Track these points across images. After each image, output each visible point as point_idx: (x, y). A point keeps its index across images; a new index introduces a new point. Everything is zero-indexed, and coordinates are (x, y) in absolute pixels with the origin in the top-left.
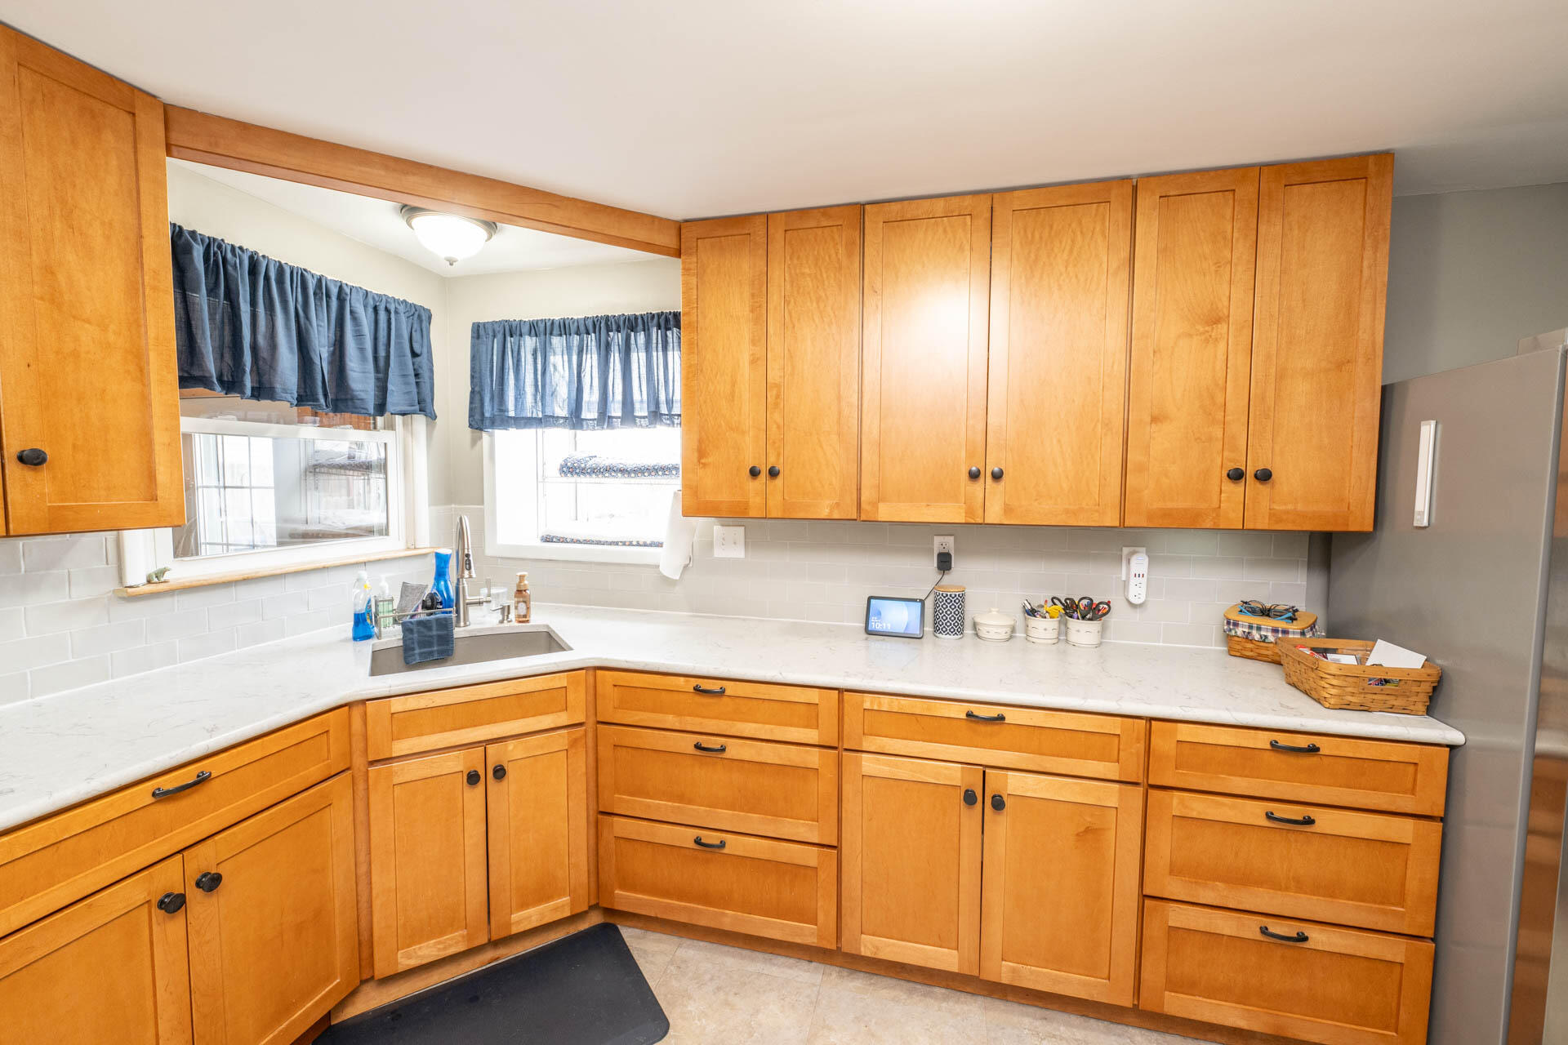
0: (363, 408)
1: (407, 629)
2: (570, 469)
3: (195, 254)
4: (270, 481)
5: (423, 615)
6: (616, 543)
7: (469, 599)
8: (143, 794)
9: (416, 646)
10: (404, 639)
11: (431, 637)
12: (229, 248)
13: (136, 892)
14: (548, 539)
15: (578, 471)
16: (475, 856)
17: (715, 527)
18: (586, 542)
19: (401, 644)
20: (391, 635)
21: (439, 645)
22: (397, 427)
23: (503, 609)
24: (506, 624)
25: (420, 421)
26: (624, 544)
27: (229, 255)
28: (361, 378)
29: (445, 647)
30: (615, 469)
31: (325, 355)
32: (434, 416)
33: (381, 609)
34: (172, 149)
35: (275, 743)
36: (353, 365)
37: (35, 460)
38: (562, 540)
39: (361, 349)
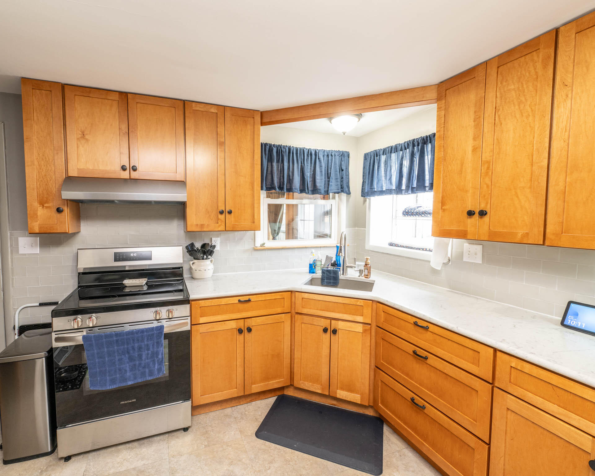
0: (320, 192)
1: (323, 272)
2: (407, 213)
3: (274, 151)
4: (313, 219)
5: (331, 268)
6: (419, 249)
7: (348, 265)
8: (236, 300)
9: (325, 279)
10: (322, 276)
11: (331, 276)
12: (283, 147)
13: (233, 325)
14: (391, 244)
15: (410, 214)
16: (325, 360)
17: (465, 244)
18: (407, 247)
19: (321, 277)
20: (319, 274)
21: (333, 280)
22: (336, 199)
23: (360, 271)
24: (361, 277)
25: (344, 196)
26: (423, 249)
27: (283, 149)
28: (320, 182)
29: (335, 281)
30: (427, 213)
31: (309, 175)
32: (349, 193)
33: (318, 263)
34: (262, 124)
35: (268, 297)
36: (318, 177)
37: (230, 212)
38: (397, 245)
39: (321, 171)
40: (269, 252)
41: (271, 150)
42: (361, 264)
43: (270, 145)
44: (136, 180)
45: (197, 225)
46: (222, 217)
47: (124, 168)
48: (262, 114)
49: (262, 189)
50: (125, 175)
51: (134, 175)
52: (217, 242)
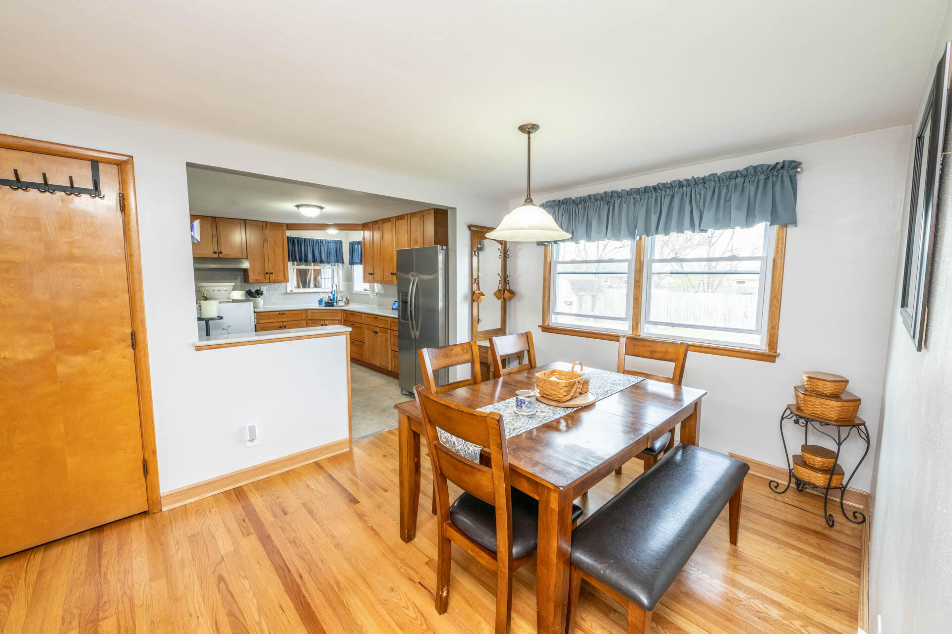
1: (325, 303)
8: (278, 313)
13: (277, 324)
14: (365, 290)
20: (324, 304)
22: (336, 266)
25: (340, 265)
28: (324, 257)
31: (317, 253)
32: (343, 263)
33: (324, 300)
34: (287, 230)
35: (294, 312)
36: (323, 255)
37: (272, 273)
38: (366, 290)
39: (324, 251)
40: (294, 295)
41: (294, 241)
42: (344, 300)
43: (293, 238)
44: (221, 258)
45: (254, 280)
46: (267, 276)
47: (215, 253)
48: (287, 225)
49: (289, 261)
50: (216, 256)
51: (221, 256)
52: (264, 288)
